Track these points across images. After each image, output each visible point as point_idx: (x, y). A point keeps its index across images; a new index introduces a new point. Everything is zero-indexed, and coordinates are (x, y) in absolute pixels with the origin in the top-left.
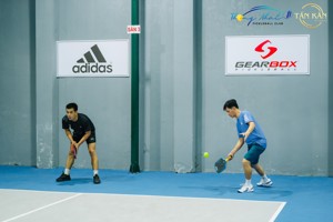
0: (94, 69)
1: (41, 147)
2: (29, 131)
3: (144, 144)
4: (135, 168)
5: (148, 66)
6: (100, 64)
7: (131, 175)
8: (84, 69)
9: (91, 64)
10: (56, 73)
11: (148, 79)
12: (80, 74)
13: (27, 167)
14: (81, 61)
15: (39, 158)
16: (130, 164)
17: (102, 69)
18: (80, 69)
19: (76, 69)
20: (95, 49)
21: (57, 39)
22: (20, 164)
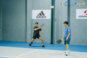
0: (42, 17)
1: (28, 37)
2: (25, 33)
3: (54, 37)
4: (52, 43)
5: (56, 17)
6: (43, 16)
7: (51, 45)
8: (39, 17)
9: (41, 16)
10: (32, 18)
11: (56, 20)
12: (38, 18)
13: (24, 42)
14: (38, 15)
15: (27, 40)
16: (50, 42)
17: (44, 17)
18: (38, 17)
19: (37, 17)
20: (42, 12)
21: (32, 9)
22: (22, 41)
